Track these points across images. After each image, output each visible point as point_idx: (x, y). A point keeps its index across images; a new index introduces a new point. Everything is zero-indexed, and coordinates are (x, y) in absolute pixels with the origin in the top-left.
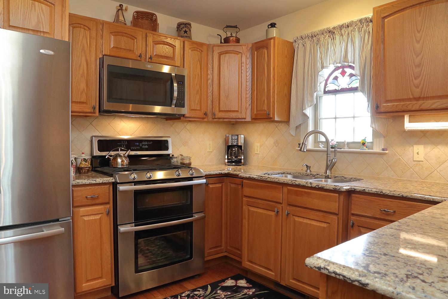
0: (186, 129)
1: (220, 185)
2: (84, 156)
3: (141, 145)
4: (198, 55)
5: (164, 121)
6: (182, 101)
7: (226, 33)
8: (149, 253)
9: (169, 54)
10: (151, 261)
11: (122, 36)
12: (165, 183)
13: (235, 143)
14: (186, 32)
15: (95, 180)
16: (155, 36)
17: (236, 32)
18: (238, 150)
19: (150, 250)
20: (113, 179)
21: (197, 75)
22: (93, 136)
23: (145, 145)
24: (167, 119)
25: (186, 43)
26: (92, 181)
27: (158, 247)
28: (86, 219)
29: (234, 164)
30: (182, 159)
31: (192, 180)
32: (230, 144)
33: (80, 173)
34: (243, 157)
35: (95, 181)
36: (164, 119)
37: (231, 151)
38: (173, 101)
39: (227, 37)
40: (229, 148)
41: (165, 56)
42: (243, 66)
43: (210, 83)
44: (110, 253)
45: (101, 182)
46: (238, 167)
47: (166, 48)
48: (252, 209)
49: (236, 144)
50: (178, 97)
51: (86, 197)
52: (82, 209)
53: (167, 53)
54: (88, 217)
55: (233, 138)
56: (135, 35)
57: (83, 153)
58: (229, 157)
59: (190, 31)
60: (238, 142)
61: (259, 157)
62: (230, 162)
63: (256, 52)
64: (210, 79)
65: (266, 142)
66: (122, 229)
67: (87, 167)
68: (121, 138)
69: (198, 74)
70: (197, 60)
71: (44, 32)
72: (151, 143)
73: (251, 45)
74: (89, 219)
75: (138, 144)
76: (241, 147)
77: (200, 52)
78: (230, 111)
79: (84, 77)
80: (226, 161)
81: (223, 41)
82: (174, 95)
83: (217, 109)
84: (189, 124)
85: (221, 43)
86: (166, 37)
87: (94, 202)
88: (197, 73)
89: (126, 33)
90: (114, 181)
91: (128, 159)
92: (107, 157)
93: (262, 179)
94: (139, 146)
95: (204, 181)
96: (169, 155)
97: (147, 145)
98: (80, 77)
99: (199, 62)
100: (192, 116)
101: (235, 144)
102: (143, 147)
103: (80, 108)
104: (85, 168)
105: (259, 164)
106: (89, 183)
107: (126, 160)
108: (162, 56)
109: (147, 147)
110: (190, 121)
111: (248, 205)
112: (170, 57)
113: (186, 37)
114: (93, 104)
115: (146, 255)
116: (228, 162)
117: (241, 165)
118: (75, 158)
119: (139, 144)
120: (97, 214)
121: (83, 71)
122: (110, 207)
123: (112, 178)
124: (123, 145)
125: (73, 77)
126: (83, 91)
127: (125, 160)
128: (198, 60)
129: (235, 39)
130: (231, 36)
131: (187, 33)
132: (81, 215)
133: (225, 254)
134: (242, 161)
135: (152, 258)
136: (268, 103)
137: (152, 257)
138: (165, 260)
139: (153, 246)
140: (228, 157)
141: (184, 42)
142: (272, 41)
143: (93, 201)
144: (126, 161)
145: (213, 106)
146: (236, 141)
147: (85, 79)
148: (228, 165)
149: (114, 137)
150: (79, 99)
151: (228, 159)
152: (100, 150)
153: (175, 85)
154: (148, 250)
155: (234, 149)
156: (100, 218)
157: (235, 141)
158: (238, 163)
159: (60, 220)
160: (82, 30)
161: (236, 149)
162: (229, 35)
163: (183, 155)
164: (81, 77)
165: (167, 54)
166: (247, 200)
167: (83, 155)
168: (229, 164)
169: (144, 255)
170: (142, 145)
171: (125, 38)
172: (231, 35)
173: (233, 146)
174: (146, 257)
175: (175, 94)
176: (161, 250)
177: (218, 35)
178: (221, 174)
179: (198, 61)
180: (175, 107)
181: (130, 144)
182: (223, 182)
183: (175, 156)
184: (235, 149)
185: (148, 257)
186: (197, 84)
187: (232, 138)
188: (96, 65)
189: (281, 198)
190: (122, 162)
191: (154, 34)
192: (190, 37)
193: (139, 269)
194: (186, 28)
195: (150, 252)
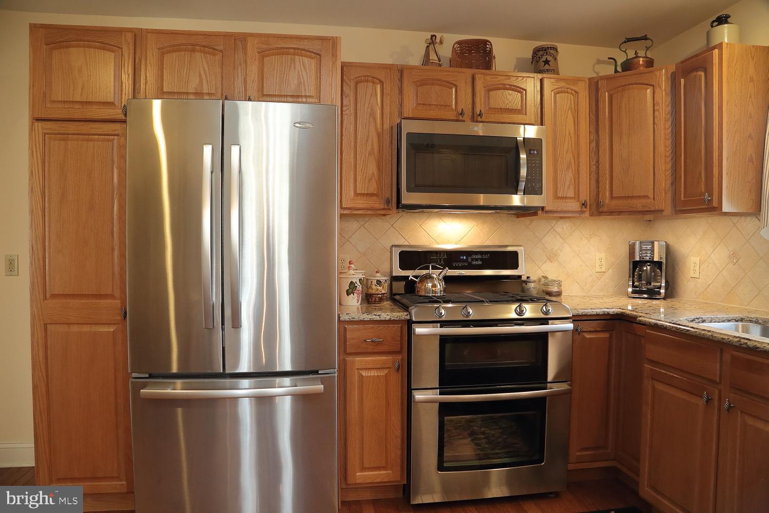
0: (555, 232)
1: (607, 335)
2: (379, 277)
3: (470, 260)
4: (568, 99)
5: (514, 218)
6: (538, 184)
7: (626, 54)
8: (483, 438)
9: (514, 105)
10: (482, 453)
11: (432, 85)
12: (496, 326)
13: (646, 256)
14: (547, 62)
15: (379, 315)
16: (488, 78)
17: (646, 47)
18: (652, 270)
19: (486, 434)
20: (407, 315)
21: (567, 135)
22: (393, 246)
23: (477, 260)
24: (518, 216)
25: (546, 82)
26: (374, 316)
27: (500, 431)
28: (364, 375)
29: (645, 296)
30: (546, 284)
31: (548, 324)
32: (637, 259)
33: (369, 302)
34: (663, 285)
35: (378, 317)
36: (513, 215)
37: (640, 270)
38: (520, 183)
39: (627, 60)
40: (636, 265)
41: (507, 108)
42: (658, 110)
43: (593, 148)
44: (400, 432)
45: (388, 318)
46: (655, 302)
47: (508, 95)
48: (660, 387)
49: (650, 258)
50: (529, 177)
51: (365, 341)
52: (358, 359)
53: (510, 102)
54: (367, 372)
55: (644, 247)
56: (455, 81)
57: (377, 272)
58: (636, 284)
59: (556, 59)
60: (653, 254)
61: (699, 284)
62: (638, 292)
63: (682, 80)
64: (593, 140)
65: (712, 255)
66: (419, 396)
67: (379, 294)
68: (439, 249)
69: (570, 134)
70: (568, 107)
71: (306, 96)
72: (487, 257)
73: (674, 67)
74: (369, 375)
75: (465, 258)
76: (659, 264)
77: (572, 94)
78: (632, 197)
79: (373, 155)
80: (630, 290)
81: (619, 69)
82: (521, 174)
83: (608, 194)
84: (561, 222)
85: (616, 71)
86: (508, 75)
87: (377, 349)
88: (567, 133)
89: (438, 80)
90: (408, 317)
91: (443, 283)
92: (410, 279)
93: (679, 331)
94: (466, 261)
95: (570, 326)
96: (520, 277)
97: (481, 260)
98: (367, 155)
99: (572, 112)
100: (559, 209)
101: (648, 258)
102: (474, 263)
103: (367, 204)
104: (375, 294)
105: (698, 298)
106: (369, 319)
107: (439, 283)
108: (501, 109)
109: (480, 263)
110: (561, 218)
111: (652, 379)
112: (516, 110)
113: (548, 71)
114: (388, 195)
115: (478, 442)
116: (634, 292)
117: (658, 299)
118: (359, 280)
119: (467, 259)
120: (382, 368)
121: (372, 145)
122: (402, 359)
123: (405, 313)
124: (440, 259)
125: (358, 156)
126: (372, 177)
127: (438, 285)
128: (569, 109)
129: (643, 61)
130: (635, 56)
131: (549, 65)
132: (357, 367)
133: (614, 464)
134: (663, 291)
135: (486, 448)
136: (706, 178)
137: (486, 446)
138: (505, 456)
139: (493, 427)
140: (633, 283)
141: (542, 81)
142: (716, 52)
143: (375, 348)
144: (440, 286)
145: (600, 189)
146: (649, 252)
147: (375, 158)
148: (634, 298)
149: (428, 247)
150: (366, 190)
151: (633, 286)
152: (403, 267)
153: (523, 156)
154: (483, 433)
155: (645, 268)
156: (386, 375)
157: (646, 253)
158: (652, 294)
159: (319, 372)
160: (370, 84)
161: (649, 267)
162: (631, 54)
163: (547, 276)
164: (369, 156)
165: (510, 105)
166: (651, 369)
167: (378, 275)
168: (637, 296)
169: (475, 442)
170: (473, 260)
171: (437, 87)
172: (635, 54)
173: (642, 263)
174: (477, 445)
175: (523, 172)
176: (505, 437)
177: (609, 58)
178: (608, 314)
179: (570, 111)
180: (524, 194)
181: (452, 258)
182: (614, 330)
183: (532, 278)
184: (647, 267)
185: (480, 446)
186: (567, 153)
187: (641, 246)
188: (392, 135)
189: (718, 373)
190: (432, 287)
191: (485, 74)
192: (555, 71)
193: (445, 465)
194: (547, 56)
195: (485, 438)
